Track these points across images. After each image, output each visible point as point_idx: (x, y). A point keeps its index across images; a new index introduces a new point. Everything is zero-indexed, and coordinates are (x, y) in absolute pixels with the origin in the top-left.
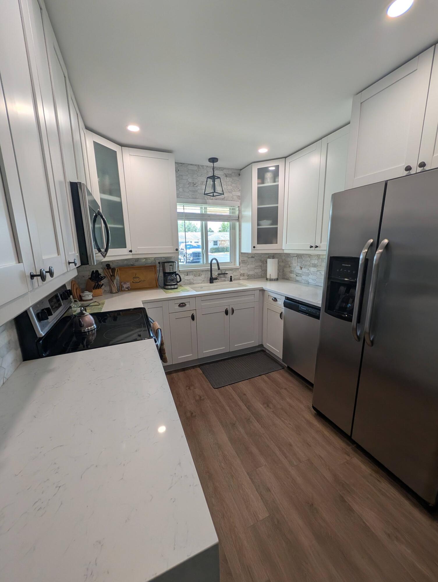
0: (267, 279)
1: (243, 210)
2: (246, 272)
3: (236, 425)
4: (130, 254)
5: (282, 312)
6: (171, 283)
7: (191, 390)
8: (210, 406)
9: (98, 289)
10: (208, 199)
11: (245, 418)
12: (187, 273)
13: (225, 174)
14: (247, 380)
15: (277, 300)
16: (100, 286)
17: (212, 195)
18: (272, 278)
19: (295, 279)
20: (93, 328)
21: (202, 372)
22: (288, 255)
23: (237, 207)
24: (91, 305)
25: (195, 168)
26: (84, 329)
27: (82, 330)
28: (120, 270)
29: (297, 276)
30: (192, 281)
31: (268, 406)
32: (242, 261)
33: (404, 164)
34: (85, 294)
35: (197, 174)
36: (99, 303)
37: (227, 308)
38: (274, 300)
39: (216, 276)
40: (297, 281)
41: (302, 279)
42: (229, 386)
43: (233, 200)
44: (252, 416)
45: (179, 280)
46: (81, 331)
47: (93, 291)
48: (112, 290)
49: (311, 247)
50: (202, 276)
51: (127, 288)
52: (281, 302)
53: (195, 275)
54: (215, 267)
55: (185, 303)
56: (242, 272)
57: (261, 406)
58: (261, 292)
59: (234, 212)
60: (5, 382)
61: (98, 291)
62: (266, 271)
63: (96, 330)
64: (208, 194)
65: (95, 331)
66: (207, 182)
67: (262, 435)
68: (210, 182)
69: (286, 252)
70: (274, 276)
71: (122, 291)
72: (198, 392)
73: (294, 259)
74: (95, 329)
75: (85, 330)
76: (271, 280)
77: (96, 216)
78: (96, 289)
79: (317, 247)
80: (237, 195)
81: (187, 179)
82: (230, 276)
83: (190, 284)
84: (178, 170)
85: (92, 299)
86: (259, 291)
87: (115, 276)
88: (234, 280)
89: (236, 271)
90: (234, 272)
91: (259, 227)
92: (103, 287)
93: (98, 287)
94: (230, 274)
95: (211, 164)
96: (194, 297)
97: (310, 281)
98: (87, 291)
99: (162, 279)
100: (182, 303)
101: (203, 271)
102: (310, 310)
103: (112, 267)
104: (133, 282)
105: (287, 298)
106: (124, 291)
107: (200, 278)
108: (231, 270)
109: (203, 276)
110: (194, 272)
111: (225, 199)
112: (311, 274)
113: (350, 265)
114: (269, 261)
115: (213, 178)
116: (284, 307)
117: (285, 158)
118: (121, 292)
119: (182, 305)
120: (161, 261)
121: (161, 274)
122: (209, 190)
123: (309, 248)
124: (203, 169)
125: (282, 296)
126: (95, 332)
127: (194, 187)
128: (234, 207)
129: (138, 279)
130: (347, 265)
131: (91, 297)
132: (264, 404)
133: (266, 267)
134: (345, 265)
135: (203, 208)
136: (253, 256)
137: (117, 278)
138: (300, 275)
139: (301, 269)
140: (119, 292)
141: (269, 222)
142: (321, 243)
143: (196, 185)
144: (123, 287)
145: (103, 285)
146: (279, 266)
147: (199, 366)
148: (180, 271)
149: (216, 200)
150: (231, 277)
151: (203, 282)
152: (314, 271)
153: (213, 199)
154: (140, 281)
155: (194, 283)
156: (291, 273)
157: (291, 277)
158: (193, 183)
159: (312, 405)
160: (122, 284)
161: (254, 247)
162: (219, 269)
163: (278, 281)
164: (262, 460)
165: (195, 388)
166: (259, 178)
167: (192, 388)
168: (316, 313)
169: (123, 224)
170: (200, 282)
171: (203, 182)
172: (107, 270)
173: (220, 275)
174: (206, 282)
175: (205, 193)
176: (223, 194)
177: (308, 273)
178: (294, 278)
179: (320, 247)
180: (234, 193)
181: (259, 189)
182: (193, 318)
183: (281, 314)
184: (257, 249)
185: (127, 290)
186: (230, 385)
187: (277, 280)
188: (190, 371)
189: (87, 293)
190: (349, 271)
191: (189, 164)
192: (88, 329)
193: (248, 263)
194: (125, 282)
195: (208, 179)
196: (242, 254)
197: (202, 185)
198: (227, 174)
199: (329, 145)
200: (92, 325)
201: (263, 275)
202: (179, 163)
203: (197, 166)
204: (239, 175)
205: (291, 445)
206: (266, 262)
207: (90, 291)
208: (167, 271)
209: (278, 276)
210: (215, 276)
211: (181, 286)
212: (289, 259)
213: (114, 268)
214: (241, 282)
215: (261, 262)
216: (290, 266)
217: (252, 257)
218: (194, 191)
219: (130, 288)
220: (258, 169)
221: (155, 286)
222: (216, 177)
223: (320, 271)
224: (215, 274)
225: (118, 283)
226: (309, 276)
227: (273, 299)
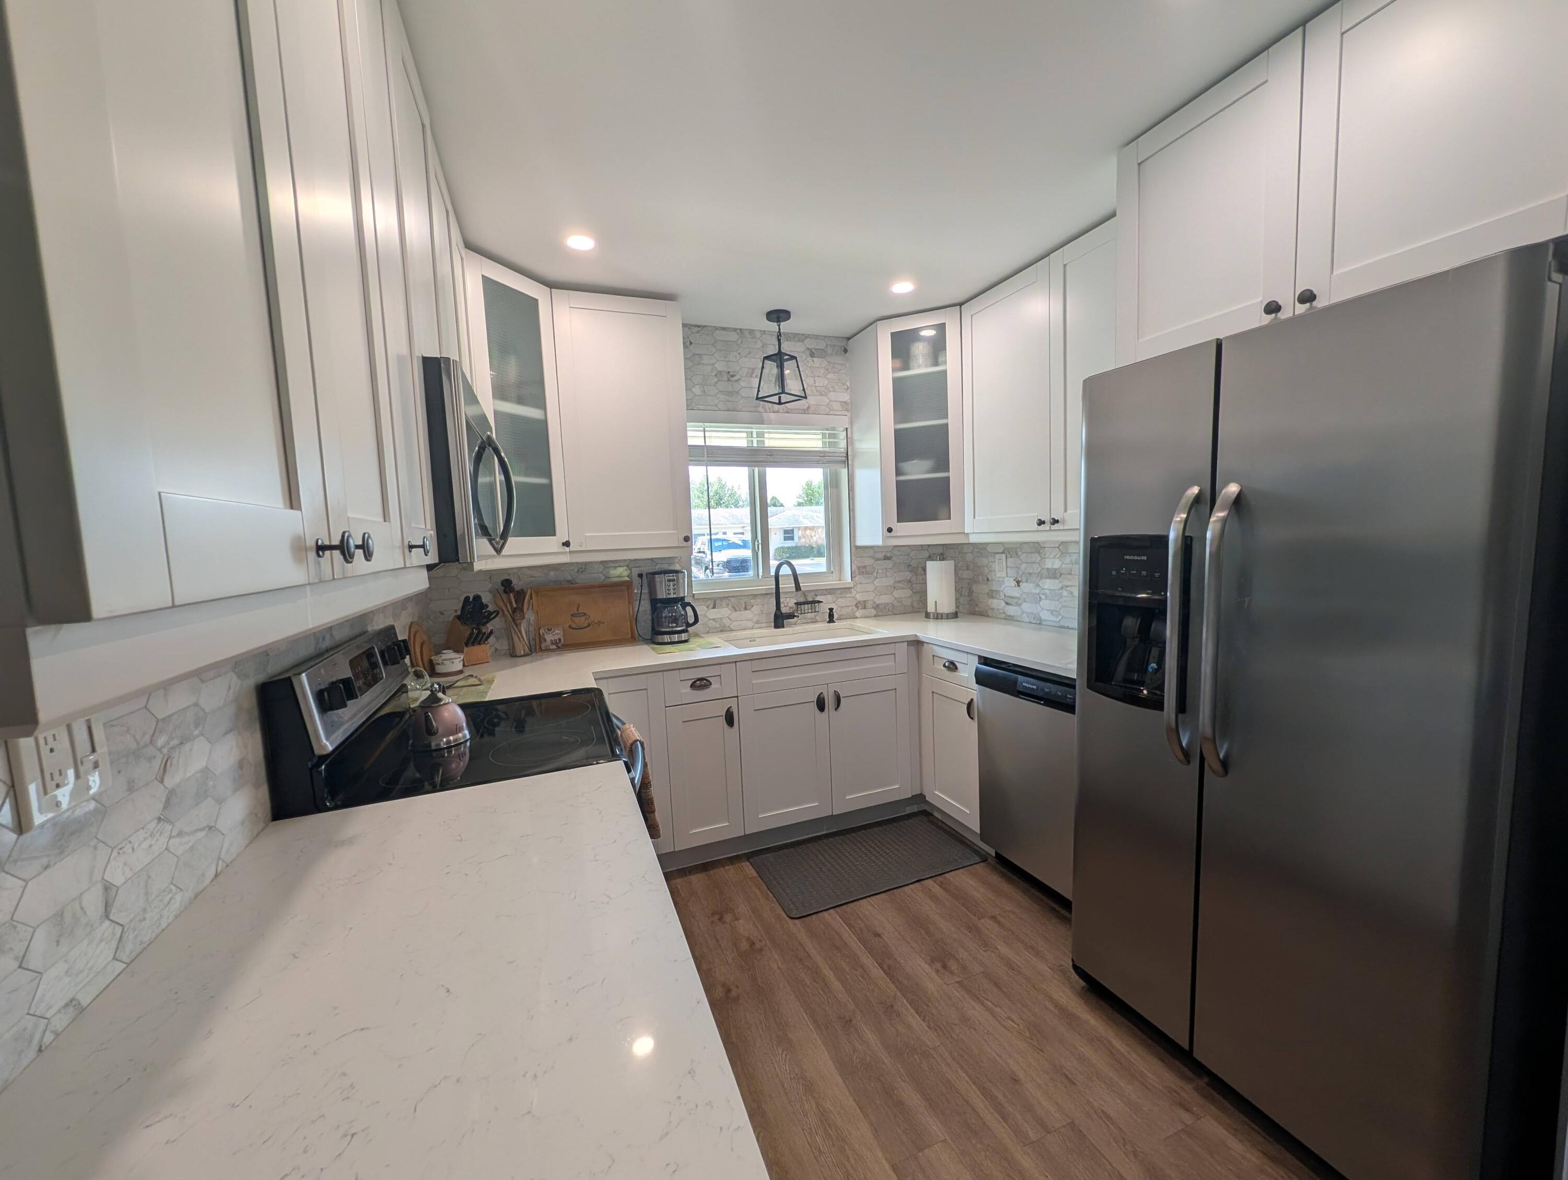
0: (927, 615)
1: (856, 436)
2: (870, 597)
3: (854, 1022)
4: (565, 553)
5: (972, 700)
6: (670, 627)
7: (725, 923)
8: (779, 968)
9: (479, 644)
10: (766, 412)
11: (881, 1003)
12: (714, 602)
13: (808, 349)
14: (882, 895)
15: (956, 668)
16: (485, 637)
17: (777, 402)
18: (940, 610)
19: (1004, 613)
20: (460, 739)
21: (755, 874)
22: (980, 548)
23: (842, 429)
24: (457, 684)
25: (734, 337)
26: (437, 742)
27: (433, 744)
28: (537, 593)
29: (1007, 604)
30: (727, 622)
31: (945, 967)
32: (859, 568)
33: (1261, 299)
34: (444, 657)
35: (739, 352)
36: (480, 680)
37: (822, 693)
38: (948, 668)
39: (790, 608)
40: (1009, 619)
41: (1023, 612)
42: (832, 911)
43: (831, 413)
44: (899, 994)
45: (691, 620)
46: (430, 745)
47: (466, 649)
48: (514, 647)
49: (1041, 523)
50: (753, 609)
51: (555, 642)
52: (968, 670)
53: (734, 607)
54: (787, 585)
55: (708, 679)
56: (860, 597)
57: (926, 967)
58: (912, 648)
59: (835, 442)
60: (222, 871)
61: (477, 651)
62: (922, 594)
63: (468, 744)
64: (766, 399)
65: (465, 747)
66: (764, 370)
67: (932, 1052)
68: (771, 368)
69: (973, 539)
70: (947, 606)
71: (541, 650)
72: (745, 927)
73: (997, 561)
74: (466, 741)
75: (439, 745)
76: (938, 617)
77: (482, 449)
78: (473, 644)
79: (1055, 522)
80: (842, 400)
81: (713, 364)
82: (829, 609)
83: (721, 631)
84: (691, 343)
85: (461, 672)
86: (908, 645)
87: (525, 610)
88: (840, 619)
89: (844, 595)
90: (837, 598)
91: (902, 478)
92: (492, 640)
93: (478, 639)
94: (827, 602)
95: (773, 326)
96: (733, 662)
97: (1045, 615)
98: (449, 649)
99: (649, 617)
100: (700, 679)
101: (755, 596)
102: (1048, 688)
103: (516, 588)
104: (570, 626)
105: (985, 661)
106: (548, 650)
107: (747, 614)
108: (831, 591)
109: (756, 609)
110: (733, 600)
111: (810, 411)
112: (1046, 597)
113: (1145, 558)
114: (933, 568)
115: (779, 358)
116: (976, 686)
117: (961, 304)
118: (540, 654)
119: (700, 684)
120: (645, 570)
121: (646, 605)
122: (769, 388)
123: (1036, 527)
124: (753, 338)
125: (969, 655)
126: (467, 751)
127: (729, 382)
128: (833, 429)
129: (583, 619)
130: (1139, 558)
131: (458, 666)
132: (932, 961)
133: (925, 583)
134: (1132, 558)
135: (755, 435)
136: (888, 555)
137: (530, 615)
138: (1016, 600)
139: (1019, 586)
140: (534, 654)
141: (927, 464)
142: (1066, 510)
143: (735, 378)
144: (545, 640)
145: (491, 632)
146: (958, 579)
147: (748, 857)
148: (695, 597)
149: (788, 412)
150: (831, 610)
151: (757, 626)
152: (1052, 590)
153: (781, 411)
154: (589, 625)
155: (732, 627)
156: (993, 598)
157: (992, 609)
158: (729, 372)
159: (1073, 961)
160: (541, 632)
161: (890, 530)
162: (798, 587)
163: (958, 619)
164: (934, 1126)
165: (737, 919)
166: (894, 356)
167: (728, 918)
168: (1066, 697)
169: (549, 475)
170: (750, 624)
171: (753, 369)
172: (504, 596)
173: (803, 606)
174: (763, 625)
175: (759, 396)
176: (806, 397)
177: (1039, 594)
178: (1001, 611)
179: (1064, 522)
180: (832, 395)
181: (898, 383)
182: (730, 719)
183: (970, 705)
184: (899, 534)
185: (554, 647)
186: (837, 909)
187: (955, 616)
188: (722, 869)
189: (449, 654)
190: (1144, 573)
191: (716, 328)
192: (449, 742)
193: (875, 574)
194: (549, 628)
195: (766, 361)
196: (857, 550)
197: (751, 376)
198: (815, 349)
199: (1068, 268)
200: (459, 729)
201: (916, 605)
202: (692, 326)
203: (738, 331)
204: (846, 351)
205: (1015, 1080)
206: (924, 569)
207: (458, 650)
208: (662, 594)
209: (957, 607)
210: (788, 608)
211: (697, 635)
212: (985, 561)
213: (522, 590)
214: (859, 623)
215: (910, 572)
216: (988, 580)
217: (886, 558)
218: (730, 394)
219: (562, 642)
220: (892, 334)
221: (630, 636)
222: (786, 357)
223: (1068, 588)
224: (788, 604)
225: (531, 629)
226: (1041, 603)
227: (947, 664)
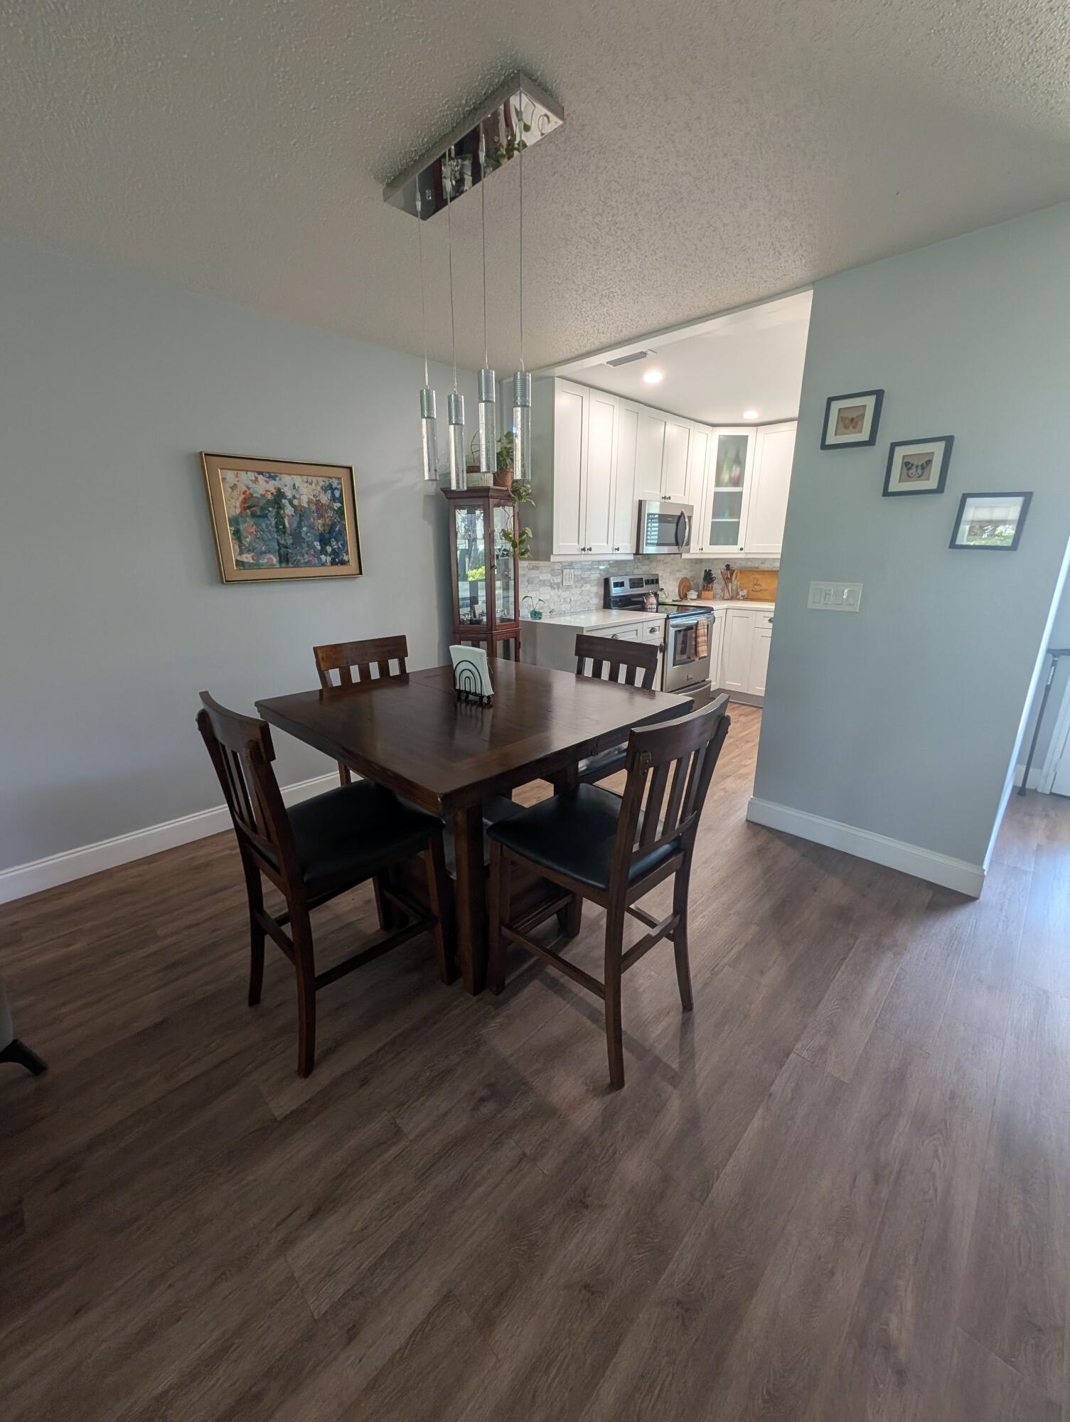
9: (708, 591)
16: (710, 588)
28: (741, 572)
34: (692, 592)
47: (702, 592)
51: (743, 596)
61: (707, 593)
78: (705, 590)
85: (695, 600)
87: (734, 579)
93: (708, 589)
103: (732, 568)
104: (752, 589)
106: (739, 599)
118: (735, 599)
129: (758, 587)
137: (735, 582)
140: (732, 600)
144: (740, 593)
154: (761, 590)
160: (739, 590)
169: (739, 518)
172: (725, 571)
185: (742, 598)
194: (742, 588)
213: (735, 569)
219: (746, 596)
225: (735, 589)
